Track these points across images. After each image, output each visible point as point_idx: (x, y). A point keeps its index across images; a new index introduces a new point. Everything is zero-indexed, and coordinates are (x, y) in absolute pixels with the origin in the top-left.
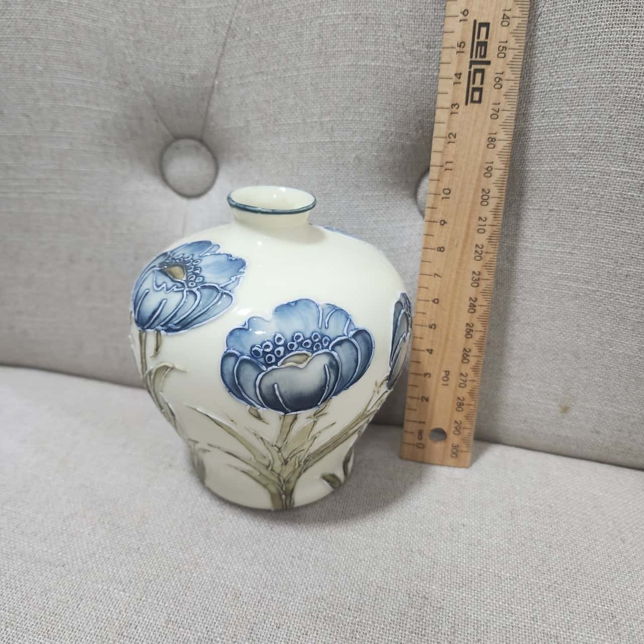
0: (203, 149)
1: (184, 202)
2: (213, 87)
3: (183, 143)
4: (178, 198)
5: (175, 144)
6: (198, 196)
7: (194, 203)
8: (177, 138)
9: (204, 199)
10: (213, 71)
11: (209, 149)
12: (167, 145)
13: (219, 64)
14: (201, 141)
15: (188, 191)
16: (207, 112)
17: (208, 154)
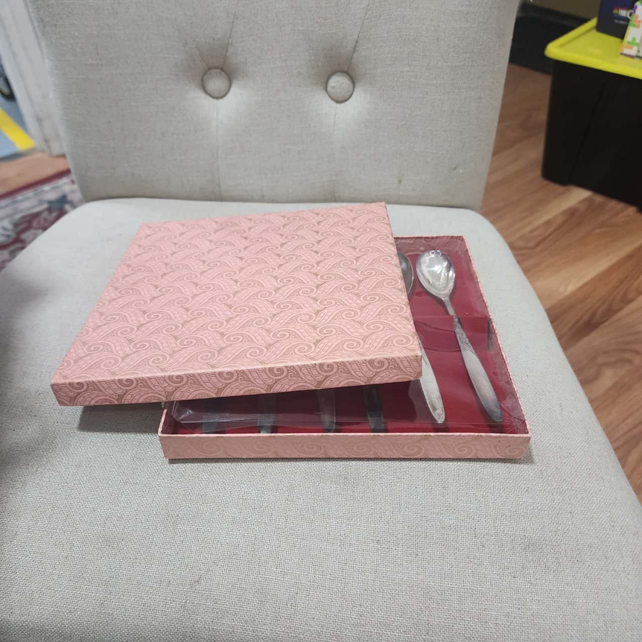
0: (223, 73)
1: (215, 101)
2: (229, 43)
3: (213, 71)
4: (212, 99)
5: (209, 72)
6: (221, 97)
7: (220, 101)
8: (210, 69)
9: (225, 99)
10: (228, 35)
11: (226, 73)
12: (205, 73)
13: (231, 31)
14: (222, 69)
15: (217, 95)
16: (226, 55)
17: (226, 76)
